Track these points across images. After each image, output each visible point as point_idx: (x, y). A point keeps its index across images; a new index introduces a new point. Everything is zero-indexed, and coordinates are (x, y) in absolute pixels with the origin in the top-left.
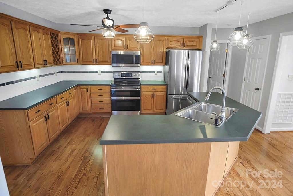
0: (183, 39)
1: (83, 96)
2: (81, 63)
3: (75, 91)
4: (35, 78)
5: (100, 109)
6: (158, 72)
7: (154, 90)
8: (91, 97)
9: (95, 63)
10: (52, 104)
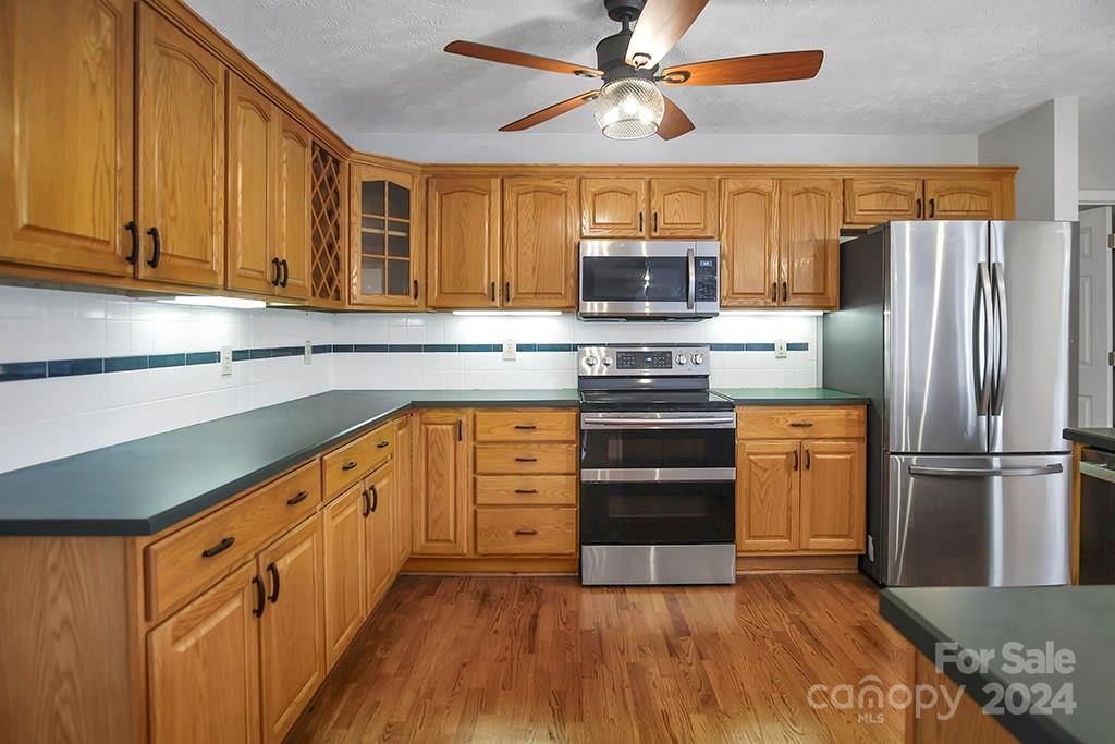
0: (920, 183)
1: (433, 461)
2: (431, 302)
3: (400, 432)
4: (212, 357)
5: (518, 533)
6: (790, 347)
7: (800, 432)
8: (475, 471)
9: (497, 303)
10: (301, 497)
